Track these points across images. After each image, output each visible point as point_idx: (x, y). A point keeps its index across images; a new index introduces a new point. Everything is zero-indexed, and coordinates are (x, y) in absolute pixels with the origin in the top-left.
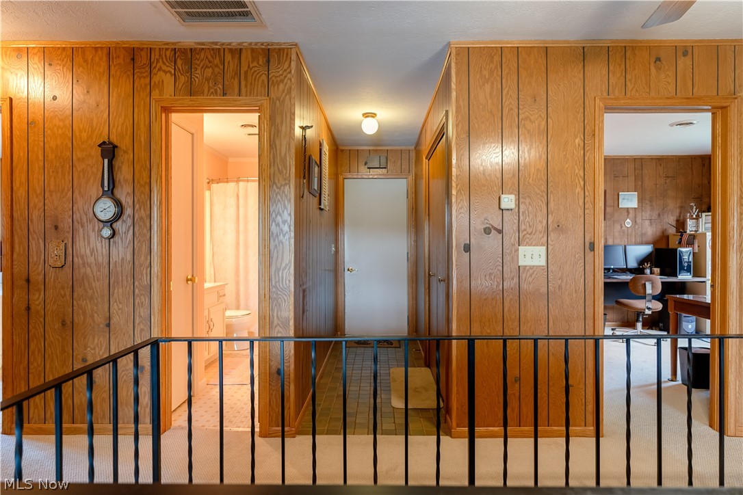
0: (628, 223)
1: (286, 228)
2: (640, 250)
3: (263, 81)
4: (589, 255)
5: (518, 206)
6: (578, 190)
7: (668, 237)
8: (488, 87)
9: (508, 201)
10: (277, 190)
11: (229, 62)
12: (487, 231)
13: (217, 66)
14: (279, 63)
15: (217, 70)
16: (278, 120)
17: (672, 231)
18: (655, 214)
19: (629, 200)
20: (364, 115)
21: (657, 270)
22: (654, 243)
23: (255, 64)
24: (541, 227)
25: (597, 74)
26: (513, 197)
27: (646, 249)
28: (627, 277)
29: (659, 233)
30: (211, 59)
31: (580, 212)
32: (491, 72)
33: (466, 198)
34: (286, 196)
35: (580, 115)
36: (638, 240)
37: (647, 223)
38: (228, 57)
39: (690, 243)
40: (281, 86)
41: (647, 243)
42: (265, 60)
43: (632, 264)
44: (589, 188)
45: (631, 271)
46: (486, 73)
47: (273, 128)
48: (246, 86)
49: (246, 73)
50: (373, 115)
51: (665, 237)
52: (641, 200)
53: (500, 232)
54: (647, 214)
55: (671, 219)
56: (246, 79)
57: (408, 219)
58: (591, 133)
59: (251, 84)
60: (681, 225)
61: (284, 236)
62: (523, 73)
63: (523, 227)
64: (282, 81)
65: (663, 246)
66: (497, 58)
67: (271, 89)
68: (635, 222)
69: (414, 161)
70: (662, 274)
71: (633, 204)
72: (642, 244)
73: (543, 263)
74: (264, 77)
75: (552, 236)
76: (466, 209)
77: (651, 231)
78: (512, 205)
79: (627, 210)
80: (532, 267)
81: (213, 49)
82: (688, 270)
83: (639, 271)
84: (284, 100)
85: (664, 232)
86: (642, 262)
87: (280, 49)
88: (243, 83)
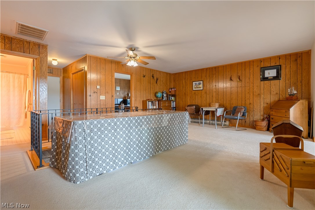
0: (118, 94)
1: (45, 90)
2: (120, 100)
3: (37, 52)
4: (112, 98)
5: (100, 88)
6: (111, 86)
7: (126, 97)
8: (94, 64)
9: (98, 87)
10: (42, 80)
11: (26, 44)
12: (94, 92)
13: (21, 44)
14: (43, 48)
15: (21, 46)
16: (42, 62)
17: (126, 96)
18: (123, 92)
19: (118, 89)
20: (53, 59)
21: (124, 104)
22: (123, 98)
23: (35, 47)
24: (104, 92)
25: (114, 66)
26: (99, 86)
27: (122, 100)
28: (118, 106)
29: (124, 96)
30: (19, 42)
31: (111, 90)
32: (95, 62)
33: (90, 86)
34: (45, 82)
35: (111, 73)
36: (120, 98)
37: (122, 94)
38: (25, 43)
39: (129, 98)
40: (43, 54)
41: (122, 98)
42: (38, 47)
43: (119, 103)
44: (112, 86)
45: (119, 104)
46: (94, 62)
47: (41, 64)
48: (32, 52)
49: (32, 49)
50: (56, 60)
51: (125, 97)
52: (120, 89)
53: (97, 93)
54: (122, 92)
55: (126, 93)
56: (32, 50)
57: (60, 90)
58: (113, 76)
59: (33, 52)
60: (128, 95)
61: (44, 91)
62: (101, 63)
63: (101, 92)
64: (44, 53)
65: (125, 99)
66: (96, 59)
67: (40, 55)
68: (119, 93)
69: (62, 72)
70: (124, 105)
71: (119, 89)
72: (121, 98)
73: (105, 99)
74: (38, 51)
75: (106, 94)
76: (90, 88)
77: (122, 96)
78: (99, 88)
79: (118, 90)
80: (103, 100)
81: (20, 40)
82: (129, 104)
83: (120, 104)
84: (44, 58)
85: (125, 96)
86: (121, 103)
87: (43, 45)
88: (31, 51)
